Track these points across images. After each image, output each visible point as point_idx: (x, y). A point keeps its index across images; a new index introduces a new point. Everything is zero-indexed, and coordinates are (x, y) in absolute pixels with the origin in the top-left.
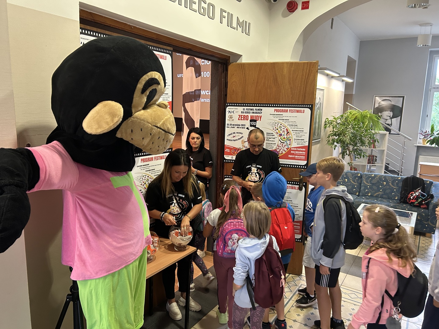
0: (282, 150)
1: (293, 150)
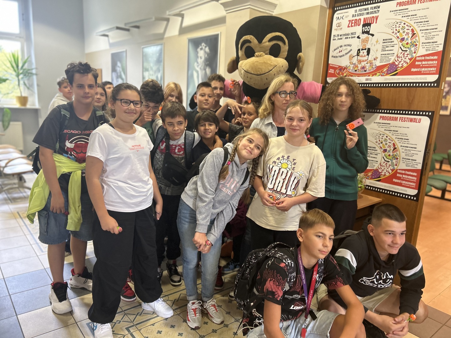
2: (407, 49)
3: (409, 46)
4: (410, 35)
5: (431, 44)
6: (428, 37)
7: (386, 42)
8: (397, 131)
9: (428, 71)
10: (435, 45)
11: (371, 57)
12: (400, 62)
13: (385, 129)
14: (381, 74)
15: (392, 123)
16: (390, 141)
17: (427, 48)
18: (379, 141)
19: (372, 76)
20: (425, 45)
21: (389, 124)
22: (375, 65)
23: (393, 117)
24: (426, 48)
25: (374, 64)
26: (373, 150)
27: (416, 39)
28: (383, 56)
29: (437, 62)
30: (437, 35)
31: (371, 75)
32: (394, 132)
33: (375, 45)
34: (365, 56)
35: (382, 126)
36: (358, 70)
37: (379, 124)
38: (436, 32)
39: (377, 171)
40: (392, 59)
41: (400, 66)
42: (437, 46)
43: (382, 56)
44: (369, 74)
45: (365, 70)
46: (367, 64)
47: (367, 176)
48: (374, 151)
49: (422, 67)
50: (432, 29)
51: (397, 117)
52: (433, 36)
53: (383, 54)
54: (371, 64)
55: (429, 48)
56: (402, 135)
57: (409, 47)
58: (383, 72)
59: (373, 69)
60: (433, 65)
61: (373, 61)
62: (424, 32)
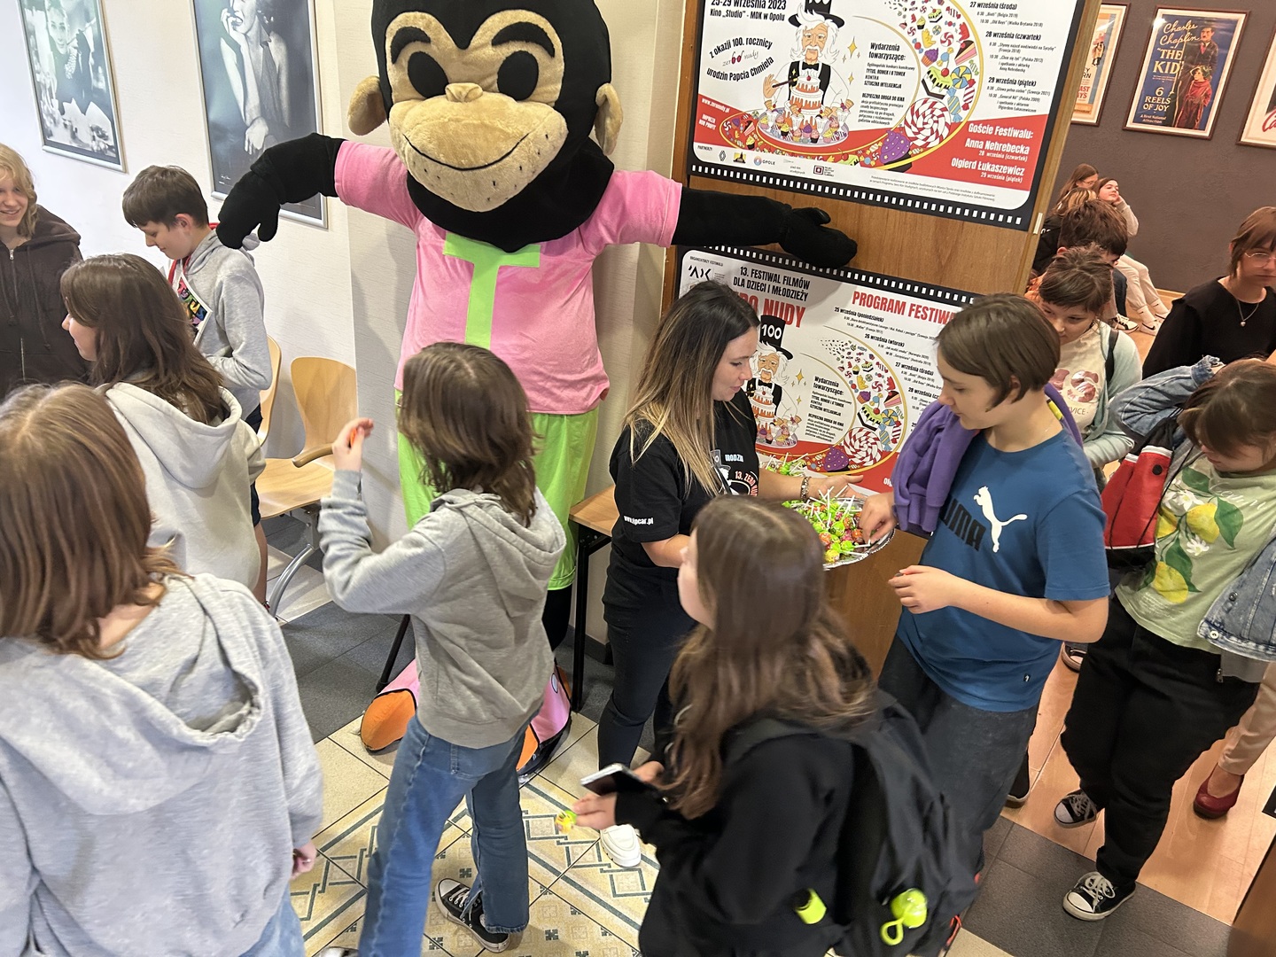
0: (927, 132)
1: (976, 137)
2: (944, 92)
3: (948, 81)
4: (956, 46)
5: (1016, 87)
6: (1010, 61)
7: (881, 56)
8: (901, 345)
9: (1001, 174)
10: (1029, 92)
11: (832, 98)
12: (920, 130)
13: (868, 332)
14: (862, 159)
15: (890, 318)
16: (880, 372)
17: (1003, 100)
18: (850, 366)
19: (835, 161)
20: (999, 89)
21: (881, 320)
22: (845, 125)
23: (892, 301)
24: (1002, 97)
25: (841, 124)
26: (829, 390)
27: (971, 62)
28: (869, 99)
29: (1028, 148)
30: (1036, 60)
31: (831, 159)
32: (892, 346)
33: (844, 59)
34: (813, 90)
35: (860, 324)
36: (793, 132)
37: (851, 317)
38: (1034, 47)
39: (839, 449)
40: (898, 115)
41: (919, 143)
42: (1035, 96)
43: (865, 99)
44: (823, 153)
45: (814, 137)
46: (818, 119)
47: (812, 462)
48: (832, 395)
49: (985, 160)
50: (1024, 37)
51: (904, 304)
52: (1025, 62)
53: (870, 96)
54: (831, 119)
55: (1008, 100)
56: (915, 358)
57: (951, 84)
58: (868, 152)
59: (838, 139)
60: (1016, 158)
61: (839, 113)
62: (998, 44)
